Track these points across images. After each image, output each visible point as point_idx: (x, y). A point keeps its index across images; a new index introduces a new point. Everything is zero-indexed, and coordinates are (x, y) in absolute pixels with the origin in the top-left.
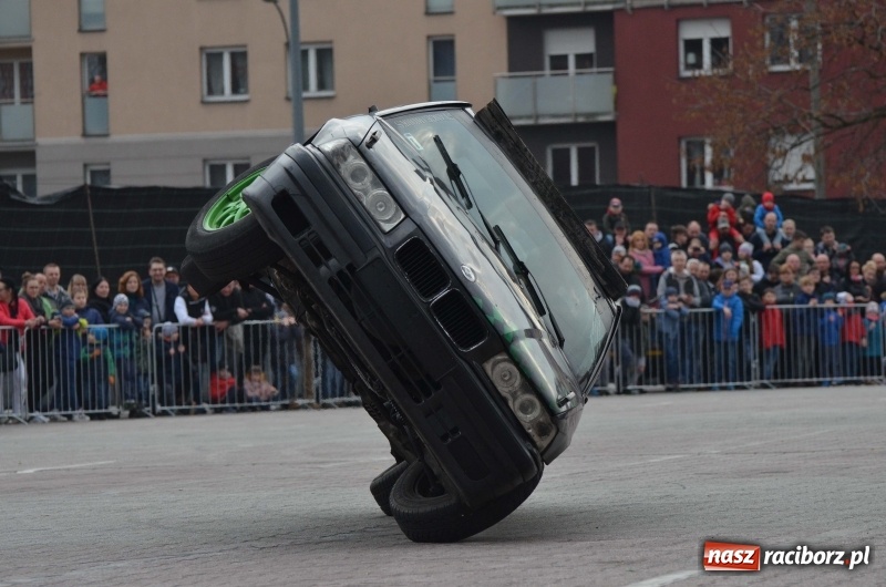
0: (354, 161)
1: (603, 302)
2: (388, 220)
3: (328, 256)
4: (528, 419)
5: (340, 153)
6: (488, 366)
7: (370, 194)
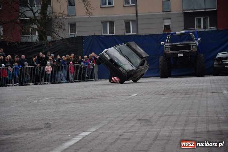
0: (105, 53)
1: (140, 59)
2: (108, 58)
3: (104, 62)
4: (124, 72)
5: (104, 53)
6: (119, 68)
7: (107, 56)
